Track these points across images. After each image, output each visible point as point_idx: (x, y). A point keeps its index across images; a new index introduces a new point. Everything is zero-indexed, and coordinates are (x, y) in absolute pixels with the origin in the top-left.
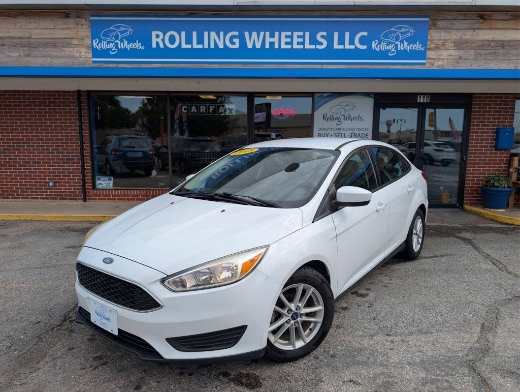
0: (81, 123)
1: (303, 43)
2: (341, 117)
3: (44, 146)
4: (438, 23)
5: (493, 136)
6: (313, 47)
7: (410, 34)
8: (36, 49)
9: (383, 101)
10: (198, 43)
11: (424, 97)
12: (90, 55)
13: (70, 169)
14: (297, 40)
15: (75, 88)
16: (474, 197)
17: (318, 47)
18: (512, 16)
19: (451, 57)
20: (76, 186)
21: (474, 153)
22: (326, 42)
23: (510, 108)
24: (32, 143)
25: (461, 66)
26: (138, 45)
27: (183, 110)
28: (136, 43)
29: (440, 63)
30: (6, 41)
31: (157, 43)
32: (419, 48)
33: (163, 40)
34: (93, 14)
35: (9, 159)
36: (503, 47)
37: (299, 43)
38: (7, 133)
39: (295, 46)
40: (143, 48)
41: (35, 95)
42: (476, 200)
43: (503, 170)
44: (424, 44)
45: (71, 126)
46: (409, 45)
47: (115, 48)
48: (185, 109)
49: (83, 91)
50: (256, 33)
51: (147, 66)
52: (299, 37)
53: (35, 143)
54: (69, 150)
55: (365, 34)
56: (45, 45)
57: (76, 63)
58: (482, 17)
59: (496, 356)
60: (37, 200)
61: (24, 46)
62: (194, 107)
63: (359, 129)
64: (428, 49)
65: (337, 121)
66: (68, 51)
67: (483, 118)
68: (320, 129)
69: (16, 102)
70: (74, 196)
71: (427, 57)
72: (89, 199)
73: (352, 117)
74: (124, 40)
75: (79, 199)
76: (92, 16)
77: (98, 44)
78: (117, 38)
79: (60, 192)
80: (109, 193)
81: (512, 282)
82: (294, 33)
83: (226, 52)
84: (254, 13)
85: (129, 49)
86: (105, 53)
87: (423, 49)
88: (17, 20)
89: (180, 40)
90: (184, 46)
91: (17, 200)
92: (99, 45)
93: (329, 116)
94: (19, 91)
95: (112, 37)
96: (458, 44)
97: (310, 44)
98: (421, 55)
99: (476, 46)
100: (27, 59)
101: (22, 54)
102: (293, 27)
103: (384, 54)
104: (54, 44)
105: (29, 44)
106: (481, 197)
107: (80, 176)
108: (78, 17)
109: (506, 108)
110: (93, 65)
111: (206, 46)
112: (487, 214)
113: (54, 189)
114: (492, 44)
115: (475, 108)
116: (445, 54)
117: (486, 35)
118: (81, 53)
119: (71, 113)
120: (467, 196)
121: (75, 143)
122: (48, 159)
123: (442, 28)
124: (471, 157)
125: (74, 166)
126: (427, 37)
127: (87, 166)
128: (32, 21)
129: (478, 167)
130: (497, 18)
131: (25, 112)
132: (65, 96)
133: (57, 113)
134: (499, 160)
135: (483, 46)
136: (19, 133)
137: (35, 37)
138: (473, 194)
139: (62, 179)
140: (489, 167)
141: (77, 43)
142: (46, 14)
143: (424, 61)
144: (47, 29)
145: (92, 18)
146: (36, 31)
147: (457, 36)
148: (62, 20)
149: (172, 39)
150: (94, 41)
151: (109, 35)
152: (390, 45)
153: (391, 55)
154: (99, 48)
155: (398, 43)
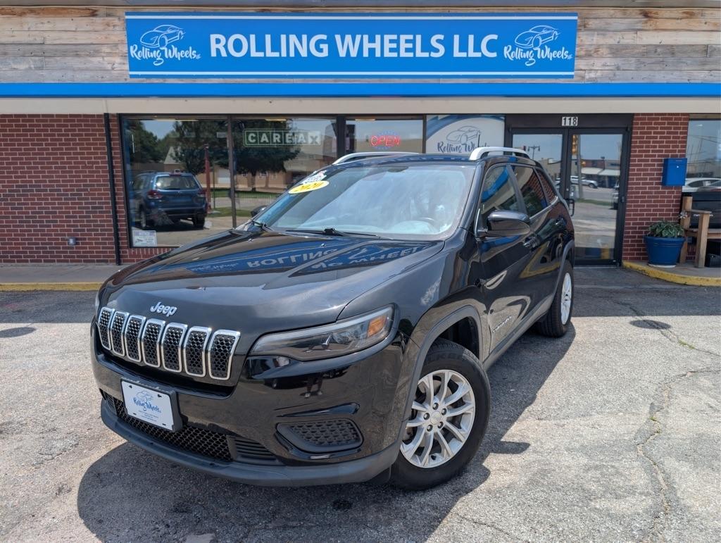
0: (111, 158)
1: (413, 50)
2: (462, 146)
3: (60, 190)
4: (590, 23)
5: (660, 170)
6: (426, 55)
7: (553, 37)
8: (52, 59)
9: (515, 124)
10: (273, 50)
11: (570, 119)
12: (127, 67)
13: (96, 221)
14: (405, 45)
15: (101, 111)
16: (635, 250)
17: (434, 55)
18: (684, 13)
19: (607, 68)
20: (105, 243)
21: (635, 193)
22: (443, 47)
23: (681, 133)
24: (44, 186)
25: (619, 80)
26: (191, 53)
27: (250, 140)
28: (189, 50)
30: (10, 49)
31: (218, 50)
33: (226, 46)
34: (130, 11)
35: (12, 209)
36: (673, 54)
37: (407, 50)
39: (403, 54)
40: (198, 57)
41: (46, 121)
42: (637, 254)
43: (673, 215)
44: (572, 51)
45: (98, 163)
46: (551, 51)
47: (161, 57)
48: (252, 138)
49: (113, 115)
50: (350, 36)
52: (407, 41)
53: (48, 186)
54: (94, 194)
55: (495, 37)
56: (64, 54)
57: (107, 78)
58: (646, 15)
59: (669, 439)
60: (52, 264)
61: (35, 56)
62: (264, 135)
64: (577, 57)
66: (96, 60)
67: (647, 147)
69: (19, 130)
70: (104, 257)
71: (575, 68)
72: (125, 261)
74: (173, 46)
75: (111, 261)
76: (127, 14)
77: (137, 52)
78: (163, 43)
79: (84, 252)
80: (151, 253)
81: (685, 355)
82: (402, 36)
83: (311, 62)
85: (179, 59)
86: (147, 64)
87: (570, 57)
88: (24, 19)
89: (249, 46)
90: (254, 54)
91: (24, 264)
92: (139, 53)
93: (445, 145)
94: (24, 116)
95: (156, 42)
96: (615, 51)
97: (422, 51)
98: (568, 65)
99: (638, 53)
100: (40, 72)
101: (32, 66)
102: (399, 29)
103: (519, 65)
104: (77, 51)
105: (42, 52)
106: (644, 250)
107: (111, 230)
108: (108, 15)
109: (677, 133)
110: (130, 81)
111: (284, 54)
112: (652, 271)
113: (76, 248)
115: (637, 133)
116: (598, 63)
117: (650, 39)
118: (114, 64)
119: (96, 144)
120: (626, 249)
121: (102, 185)
122: (66, 208)
123: (594, 30)
124: (632, 197)
125: (103, 217)
126: (575, 41)
127: (120, 216)
128: (45, 20)
129: (641, 210)
130: (665, 16)
131: (32, 145)
132: (88, 121)
133: (78, 144)
134: (668, 201)
135: (647, 52)
136: (26, 172)
137: (48, 42)
138: (634, 246)
139: (86, 235)
140: (654, 210)
141: (108, 50)
142: (65, 11)
143: (572, 73)
144: (66, 31)
145: (127, 17)
146: (51, 35)
147: (615, 40)
148: (87, 20)
149: (238, 45)
150: (132, 48)
151: (151, 39)
152: (528, 52)
153: (528, 65)
154: (138, 57)
155: (538, 49)
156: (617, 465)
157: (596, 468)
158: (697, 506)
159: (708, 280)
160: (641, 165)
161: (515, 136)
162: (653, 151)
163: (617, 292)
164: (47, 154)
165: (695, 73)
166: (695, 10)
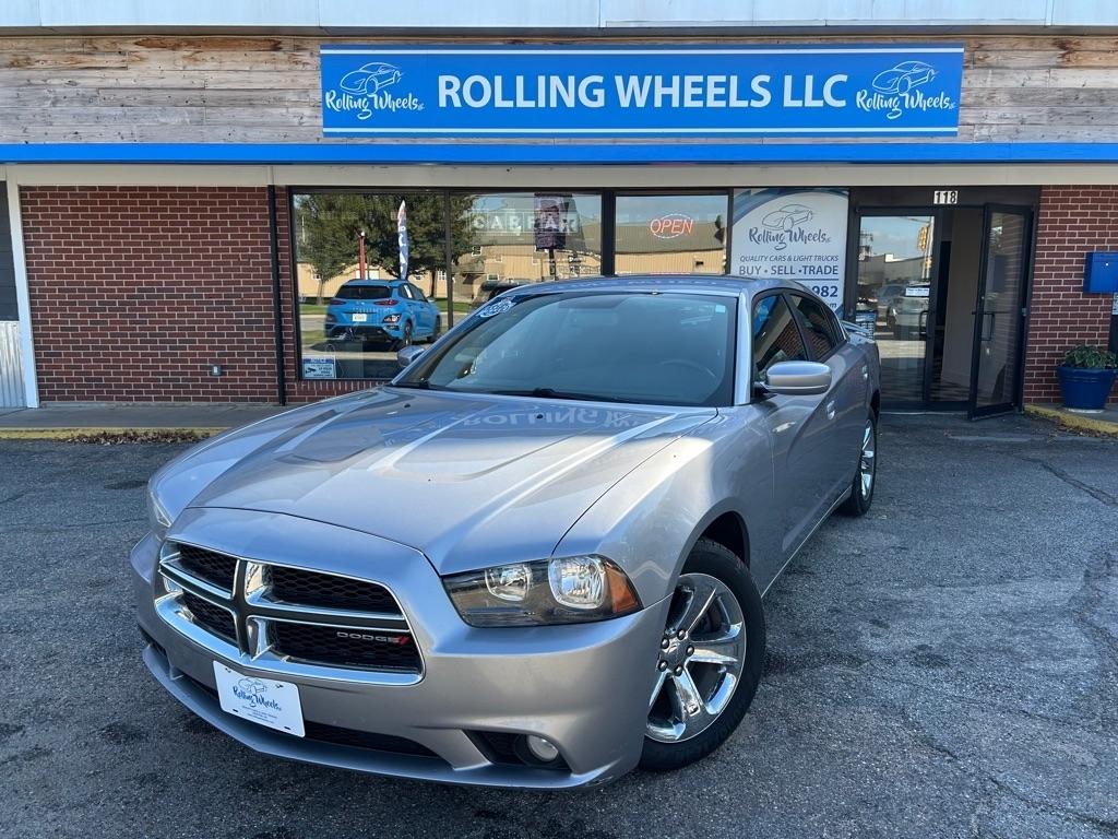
0: (276, 250)
1: (726, 97)
2: (785, 234)
3: (201, 296)
4: (981, 58)
5: (1081, 269)
6: (744, 104)
7: (927, 77)
8: (215, 111)
9: (866, 202)
10: (526, 98)
11: (946, 194)
12: (320, 122)
13: (252, 341)
14: (717, 90)
15: (265, 183)
16: (1043, 387)
17: (754, 104)
19: (1006, 122)
20: (264, 374)
21: (1043, 302)
22: (769, 94)
23: (1112, 215)
24: (178, 290)
25: (1023, 138)
26: (411, 103)
27: (476, 225)
28: (408, 98)
29: (985, 131)
30: (157, 96)
31: (449, 98)
32: (944, 105)
33: (460, 93)
34: (326, 42)
35: (131, 322)
36: (1102, 101)
37: (717, 97)
38: (127, 270)
39: (711, 103)
40: (421, 108)
41: (185, 196)
42: (1046, 394)
43: (1100, 335)
45: (257, 257)
46: (925, 98)
47: (368, 108)
48: (479, 223)
49: (280, 188)
50: (636, 77)
51: (428, 142)
52: (717, 85)
53: (184, 290)
54: (250, 302)
55: (844, 78)
56: (233, 103)
57: (292, 137)
58: (1062, 46)
60: (186, 403)
61: (191, 105)
62: (497, 218)
63: (820, 258)
64: (962, 105)
65: (776, 243)
66: (277, 113)
67: (1061, 235)
68: (744, 259)
69: (145, 210)
70: (261, 393)
71: (960, 121)
72: (291, 400)
73: (806, 234)
74: (385, 92)
75: (271, 400)
76: (323, 47)
77: (334, 101)
78: (371, 88)
79: (232, 387)
80: (330, 387)
82: (709, 78)
83: (580, 115)
84: (632, 40)
85: (394, 110)
86: (349, 117)
87: (952, 106)
88: (177, 54)
89: (493, 91)
90: (499, 103)
91: (146, 403)
92: (338, 102)
93: (761, 232)
94: (153, 188)
95: (363, 87)
96: (1018, 97)
97: (739, 98)
98: (949, 117)
99: (1053, 100)
100: (199, 129)
101: (188, 120)
102: (705, 67)
103: (878, 117)
104: (251, 100)
105: (201, 100)
106: (1055, 387)
107: (272, 354)
108: (297, 49)
109: (1105, 215)
110: (324, 141)
112: (1068, 418)
113: (222, 380)
114: (1082, 96)
115: (1046, 215)
116: (993, 115)
117: (1070, 79)
118: (302, 118)
119: (255, 230)
120: (1029, 386)
121: (263, 289)
122: (208, 322)
123: (988, 67)
124: (1038, 309)
125: (261, 335)
126: (960, 84)
127: (286, 335)
128: (206, 55)
129: (1051, 329)
130: (1091, 48)
131: (163, 230)
132: (244, 196)
133: (229, 230)
134: (1092, 316)
135: (1064, 100)
136: (153, 270)
137: (210, 86)
138: (1040, 381)
139: (237, 361)
140: (1071, 329)
141: (295, 98)
142: (236, 43)
143: (955, 129)
144: (236, 71)
145: (323, 52)
146: (216, 76)
147: (1018, 81)
148: (265, 56)
149: (477, 91)
150: (328, 95)
151: (356, 83)
152: (891, 100)
153: (891, 118)
154: (336, 108)
155: (906, 95)
157: (1024, 632)
160: (1051, 262)
161: (864, 219)
162: (1070, 241)
163: (1020, 445)
164: (184, 244)
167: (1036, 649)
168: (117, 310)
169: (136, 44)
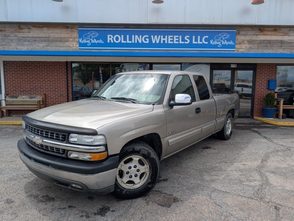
0: (67, 77)
1: (179, 41)
3: (48, 89)
4: (241, 32)
5: (267, 83)
6: (183, 43)
7: (228, 37)
8: (52, 43)
9: (214, 67)
10: (129, 41)
11: (234, 65)
12: (78, 46)
13: (61, 100)
14: (176, 39)
15: (65, 61)
16: (258, 113)
17: (186, 43)
18: (273, 29)
19: (247, 48)
21: (258, 92)
22: (189, 40)
23: (274, 70)
24: (43, 87)
25: (251, 52)
26: (101, 41)
30: (37, 39)
31: (110, 40)
32: (232, 44)
33: (113, 39)
34: (80, 27)
36: (270, 43)
37: (176, 41)
38: (30, 82)
39: (175, 42)
40: (103, 42)
41: (45, 64)
42: (259, 114)
44: (234, 42)
45: (63, 79)
46: (227, 42)
47: (90, 43)
48: (119, 71)
49: (69, 62)
50: (156, 36)
51: (105, 51)
52: (176, 38)
53: (44, 87)
54: (61, 90)
55: (207, 37)
56: (56, 41)
57: (71, 49)
58: (260, 30)
59: (267, 168)
61: (46, 41)
64: (236, 44)
66: (67, 44)
67: (262, 75)
69: (35, 67)
71: (236, 48)
74: (94, 39)
76: (79, 28)
77: (82, 41)
78: (91, 38)
81: (274, 146)
82: (174, 36)
83: (143, 45)
84: (155, 27)
85: (96, 43)
86: (85, 45)
87: (234, 44)
88: (43, 29)
89: (121, 39)
90: (123, 42)
94: (37, 62)
95: (89, 37)
96: (250, 42)
97: (182, 41)
98: (233, 47)
99: (258, 43)
100: (48, 47)
101: (45, 45)
102: (173, 34)
103: (216, 46)
104: (61, 40)
105: (48, 40)
106: (262, 113)
108: (72, 28)
110: (79, 50)
111: (133, 42)
112: (264, 120)
115: (258, 70)
116: (243, 46)
117: (262, 38)
118: (73, 45)
119: (62, 72)
120: (255, 112)
121: (64, 87)
123: (242, 35)
124: (257, 93)
126: (235, 38)
128: (50, 29)
129: (260, 98)
130: (267, 30)
131: (39, 72)
132: (60, 64)
133: (56, 72)
135: (261, 43)
136: (36, 82)
137: (51, 37)
138: (258, 111)
141: (72, 40)
142: (57, 26)
143: (234, 49)
144: (57, 33)
145: (79, 29)
146: (52, 34)
147: (249, 38)
148: (65, 30)
149: (117, 39)
150: (80, 39)
151: (87, 36)
152: (219, 42)
153: (219, 46)
154: (82, 43)
155: (222, 41)
156: (251, 174)
157: (244, 175)
158: (275, 184)
159: (284, 123)
160: (260, 82)
161: (214, 71)
163: (252, 127)
164: (44, 75)
165: (278, 50)
166: (278, 28)
167: (246, 179)
168: (27, 92)
169: (32, 26)
